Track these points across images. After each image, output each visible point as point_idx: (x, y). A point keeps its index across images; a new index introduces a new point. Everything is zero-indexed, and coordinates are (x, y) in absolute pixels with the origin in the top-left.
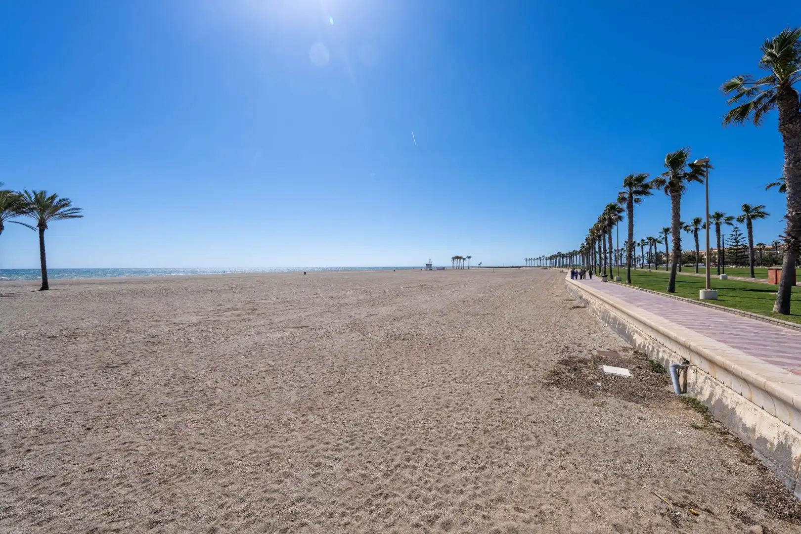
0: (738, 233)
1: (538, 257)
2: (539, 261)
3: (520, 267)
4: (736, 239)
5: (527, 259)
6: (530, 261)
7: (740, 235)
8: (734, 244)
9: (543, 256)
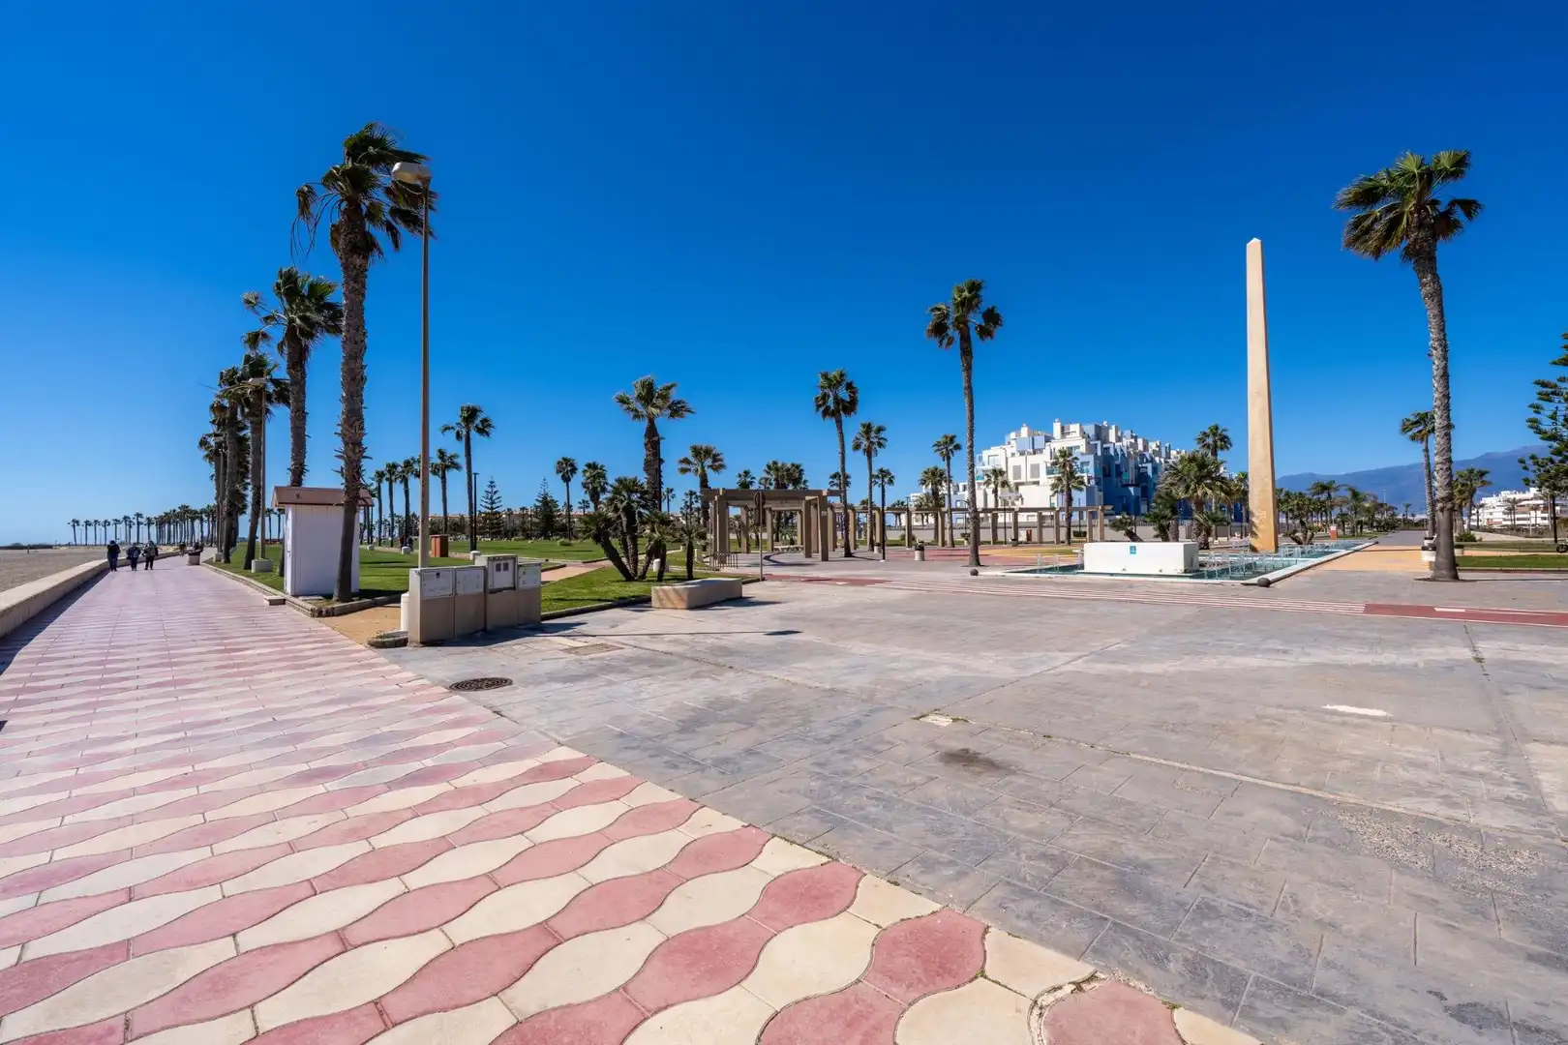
0: (495, 490)
1: (120, 518)
2: (122, 527)
3: (50, 547)
4: (491, 499)
5: (76, 522)
6: (91, 529)
7: (495, 492)
8: (490, 506)
9: (139, 515)
